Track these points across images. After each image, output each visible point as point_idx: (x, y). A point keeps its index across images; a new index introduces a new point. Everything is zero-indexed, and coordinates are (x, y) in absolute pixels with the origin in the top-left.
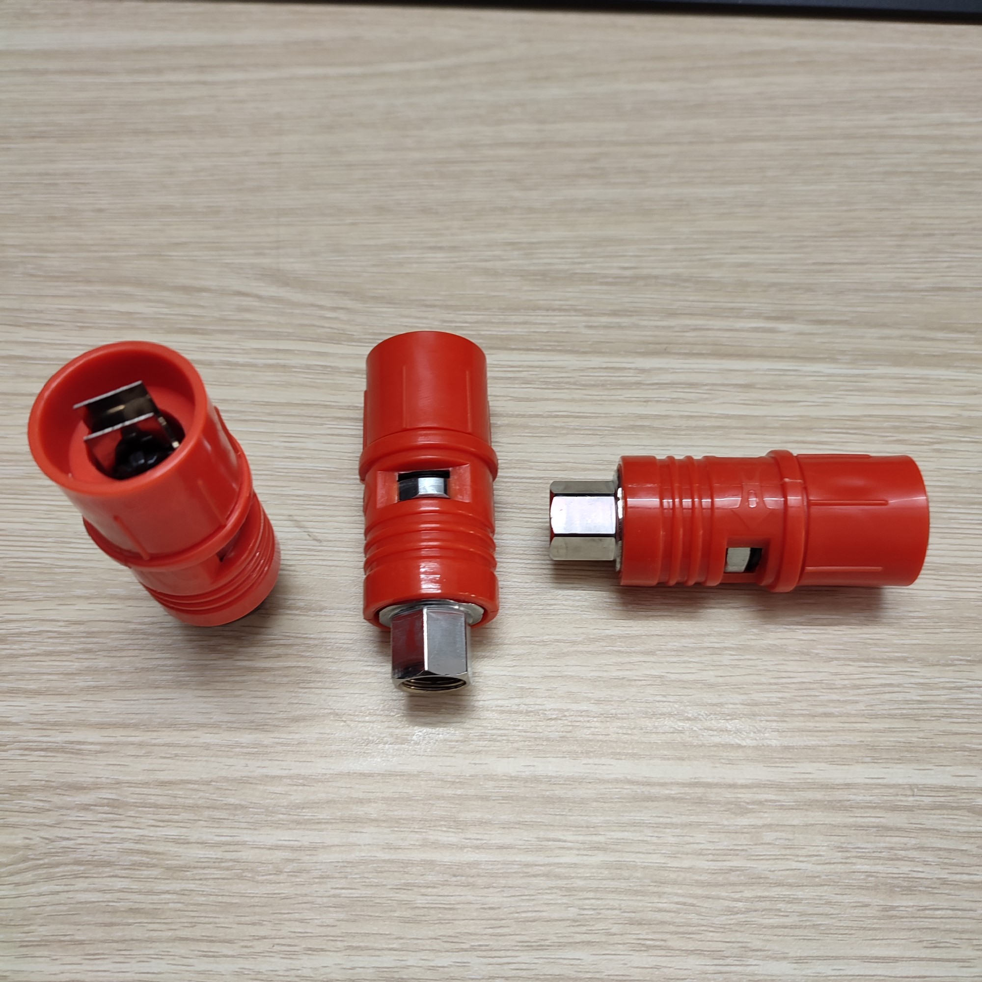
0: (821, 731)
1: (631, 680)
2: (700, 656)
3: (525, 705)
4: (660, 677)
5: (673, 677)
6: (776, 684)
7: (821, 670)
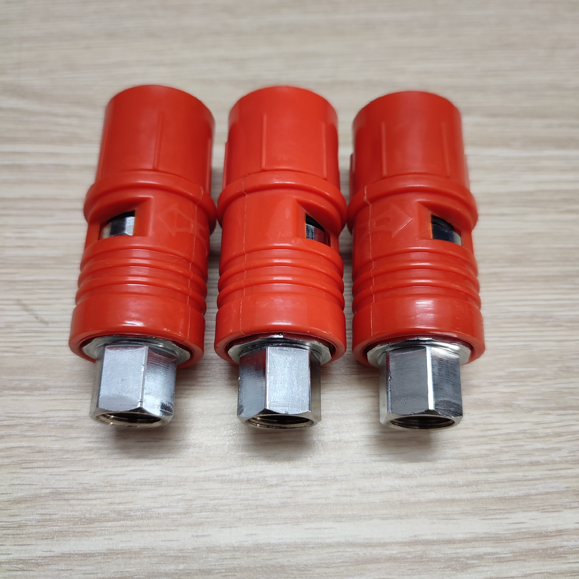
0: (530, 480)
6: (483, 437)
7: (524, 420)
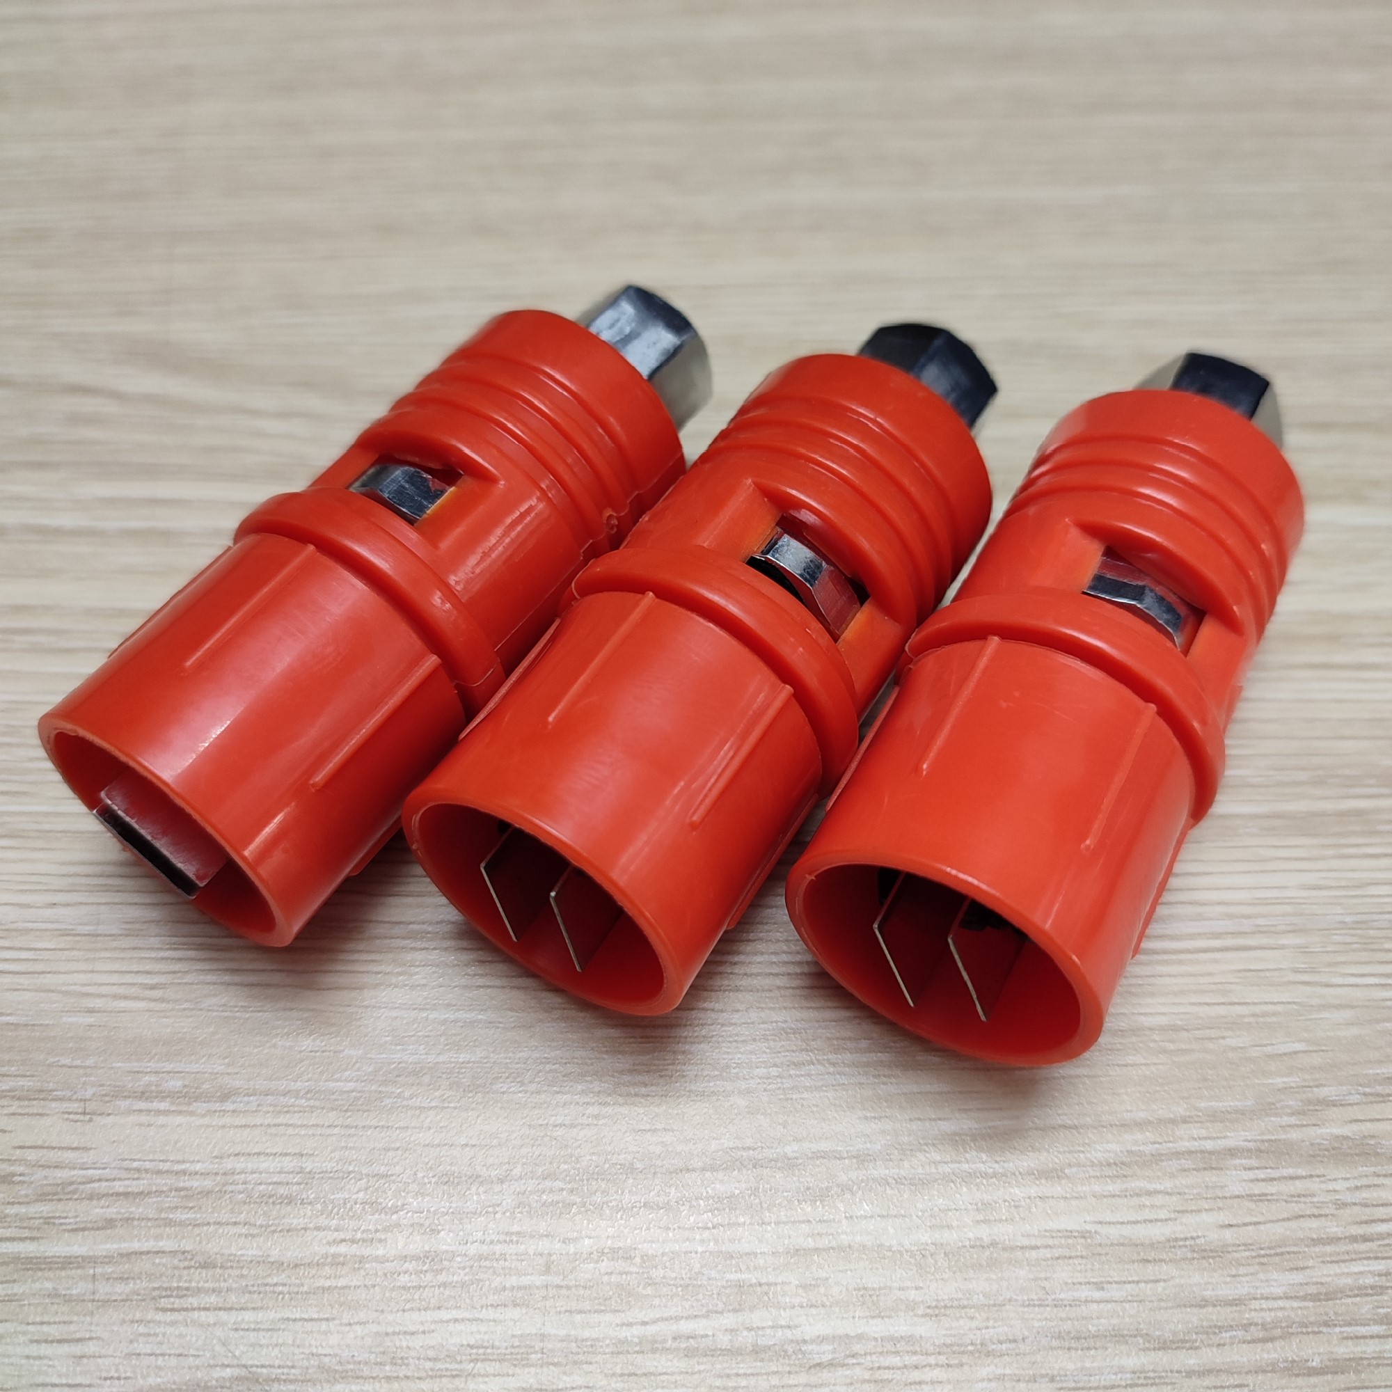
1: (1012, 1249)
2: (1172, 1176)
3: (750, 1329)
4: (1084, 1235)
5: (1114, 1232)
